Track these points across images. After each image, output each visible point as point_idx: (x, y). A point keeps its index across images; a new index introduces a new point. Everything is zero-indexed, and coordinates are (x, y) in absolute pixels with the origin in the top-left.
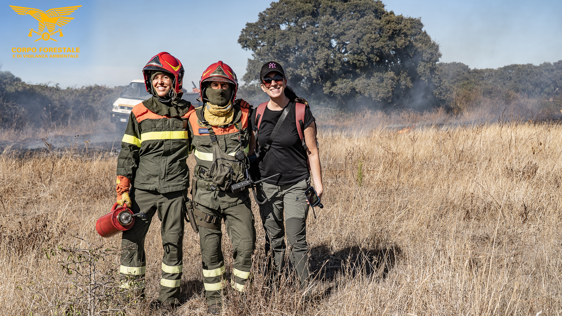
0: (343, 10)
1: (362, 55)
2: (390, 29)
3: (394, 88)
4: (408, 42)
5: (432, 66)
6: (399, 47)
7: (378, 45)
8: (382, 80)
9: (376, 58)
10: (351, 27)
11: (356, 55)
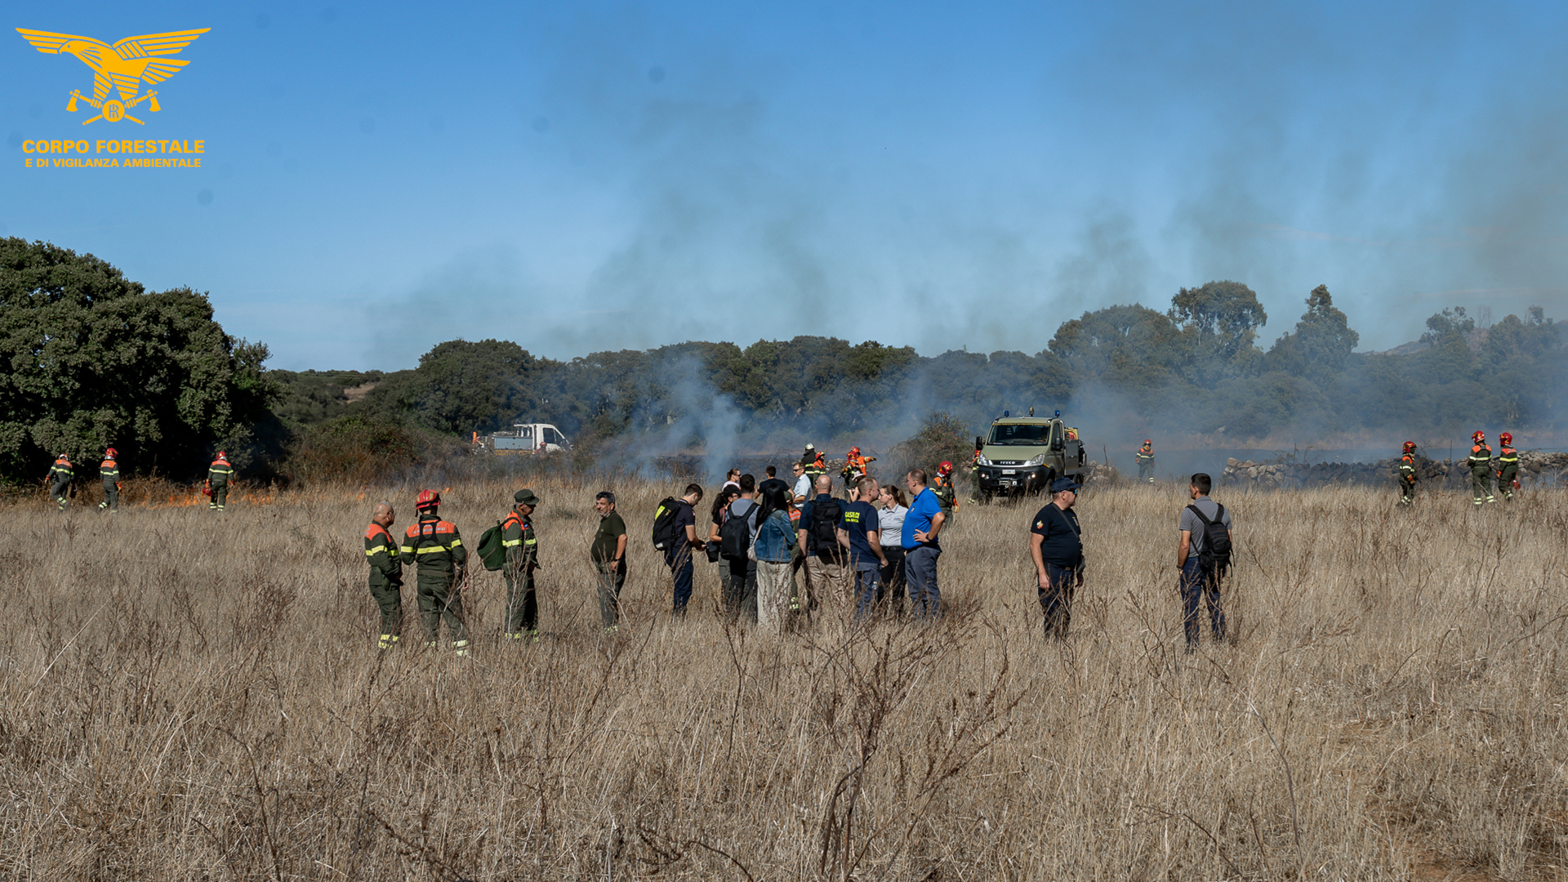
0: (12, 285)
1: (45, 377)
2: (103, 330)
3: (113, 441)
4: (152, 351)
5: (211, 396)
6: (123, 362)
7: (74, 360)
8: (90, 424)
9: (73, 384)
10: (22, 322)
11: (31, 378)
